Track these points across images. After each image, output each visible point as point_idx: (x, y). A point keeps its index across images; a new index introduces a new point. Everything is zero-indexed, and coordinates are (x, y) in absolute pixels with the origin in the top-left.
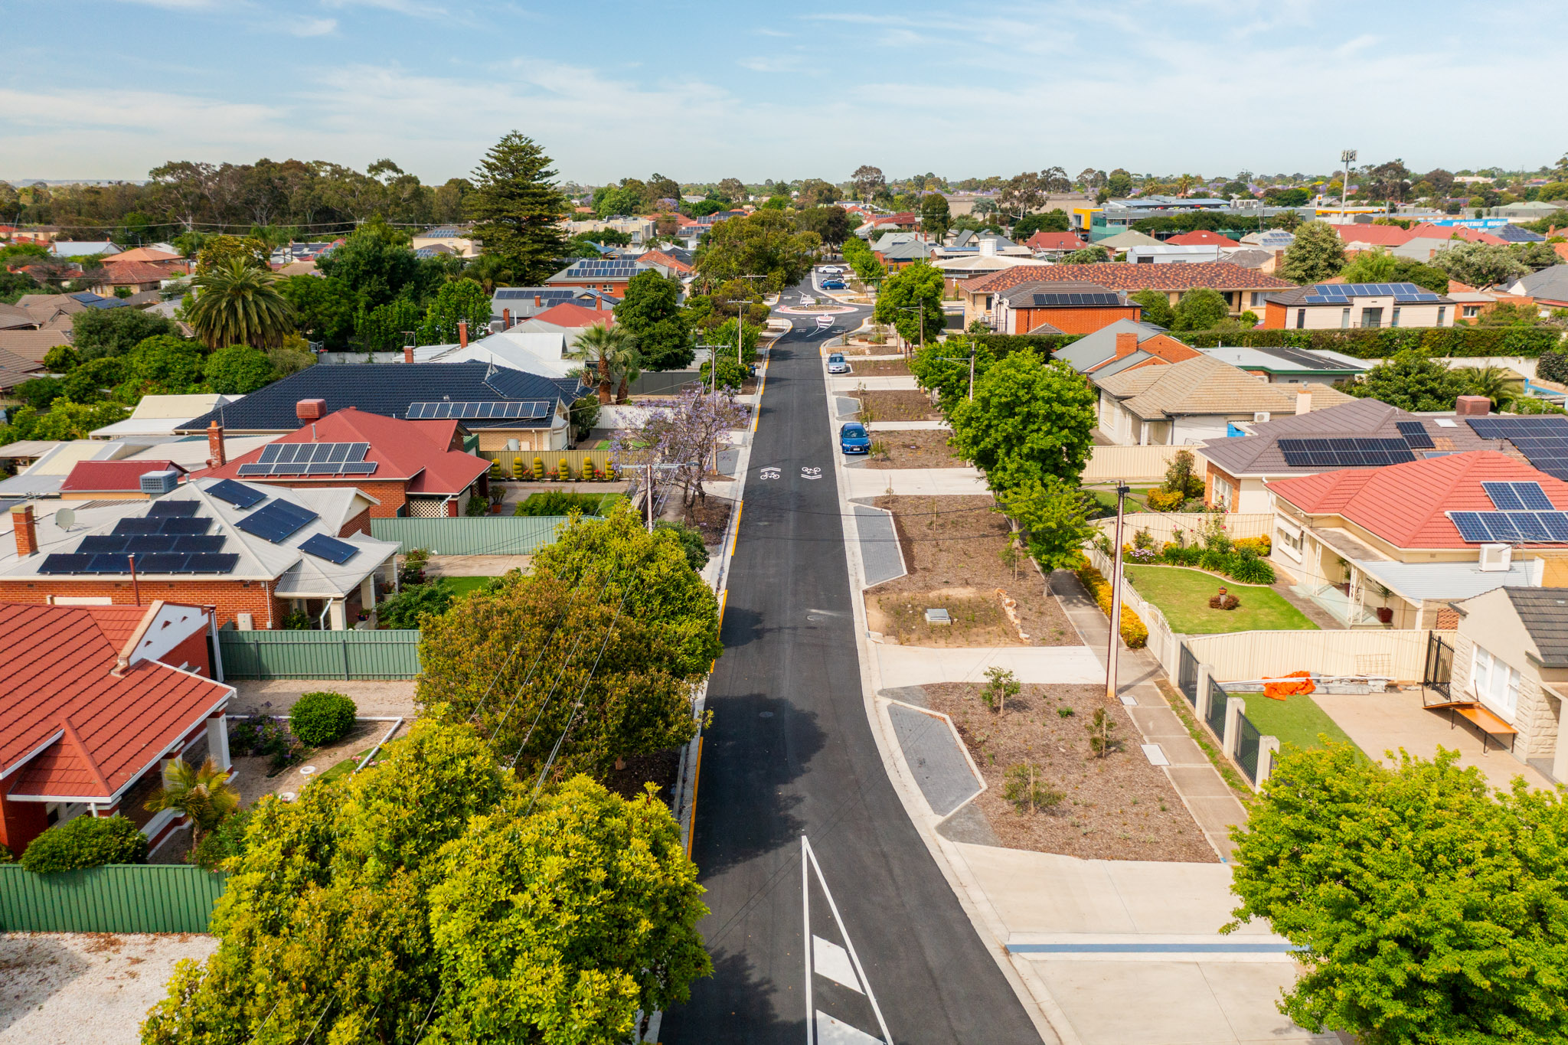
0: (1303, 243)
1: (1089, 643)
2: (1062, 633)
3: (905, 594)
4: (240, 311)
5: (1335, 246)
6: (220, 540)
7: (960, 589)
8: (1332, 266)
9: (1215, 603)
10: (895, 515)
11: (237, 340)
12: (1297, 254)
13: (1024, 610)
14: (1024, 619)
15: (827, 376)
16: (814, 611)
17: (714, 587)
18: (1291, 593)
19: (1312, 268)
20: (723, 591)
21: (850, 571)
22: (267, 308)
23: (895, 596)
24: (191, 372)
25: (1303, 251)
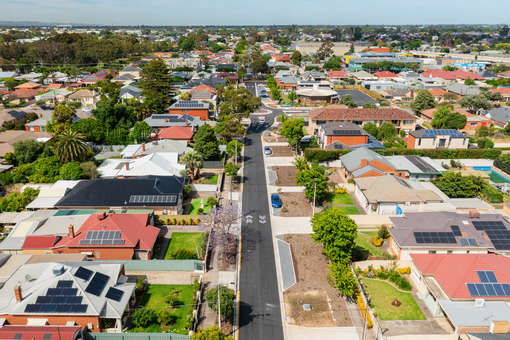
0: (420, 97)
1: (356, 325)
2: (346, 319)
3: (296, 294)
4: (70, 149)
5: (431, 98)
6: (81, 298)
7: (314, 291)
8: (430, 105)
9: (393, 304)
10: (291, 245)
11: (70, 160)
12: (418, 100)
13: (334, 304)
14: (334, 310)
15: (265, 156)
16: (268, 304)
17: (235, 290)
18: (416, 296)
19: (423, 105)
20: (238, 292)
21: (278, 281)
22: (79, 147)
23: (293, 295)
24: (55, 172)
25: (420, 100)
